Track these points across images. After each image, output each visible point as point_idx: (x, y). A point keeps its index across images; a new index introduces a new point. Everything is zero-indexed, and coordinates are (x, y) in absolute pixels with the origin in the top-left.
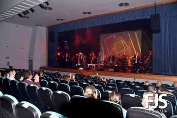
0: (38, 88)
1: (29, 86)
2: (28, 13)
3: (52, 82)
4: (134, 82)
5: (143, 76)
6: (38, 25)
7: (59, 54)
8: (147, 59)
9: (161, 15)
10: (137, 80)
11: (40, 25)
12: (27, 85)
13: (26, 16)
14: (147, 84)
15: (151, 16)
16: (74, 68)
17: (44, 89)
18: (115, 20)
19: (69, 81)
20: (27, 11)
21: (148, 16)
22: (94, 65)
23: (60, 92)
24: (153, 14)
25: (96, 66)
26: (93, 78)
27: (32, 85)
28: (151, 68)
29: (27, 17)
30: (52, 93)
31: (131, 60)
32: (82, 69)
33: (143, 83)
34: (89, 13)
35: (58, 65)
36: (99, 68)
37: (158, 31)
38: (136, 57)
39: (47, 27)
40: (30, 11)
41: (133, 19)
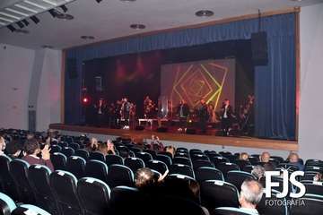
0: (50, 172)
1: (32, 167)
2: (27, 24)
3: (75, 158)
4: (222, 153)
5: (238, 141)
6: (46, 47)
7: (85, 100)
8: (246, 111)
9: (268, 35)
10: (227, 149)
11: (50, 47)
12: (28, 166)
13: (23, 29)
14: (245, 158)
15: (253, 35)
16: (113, 127)
17: (62, 173)
18: (189, 40)
19: (105, 154)
20: (24, 21)
21: (247, 35)
22: (150, 120)
23: (90, 180)
24: (256, 31)
25: (154, 122)
26: (148, 146)
27: (38, 167)
28: (251, 125)
29: (25, 32)
30: (76, 181)
31: (216, 113)
32: (128, 127)
33: (238, 155)
34: (142, 27)
35: (84, 120)
36: (160, 126)
37: (265, 62)
38: (226, 107)
39: (63, 50)
40: (30, 21)
41: (220, 39)
